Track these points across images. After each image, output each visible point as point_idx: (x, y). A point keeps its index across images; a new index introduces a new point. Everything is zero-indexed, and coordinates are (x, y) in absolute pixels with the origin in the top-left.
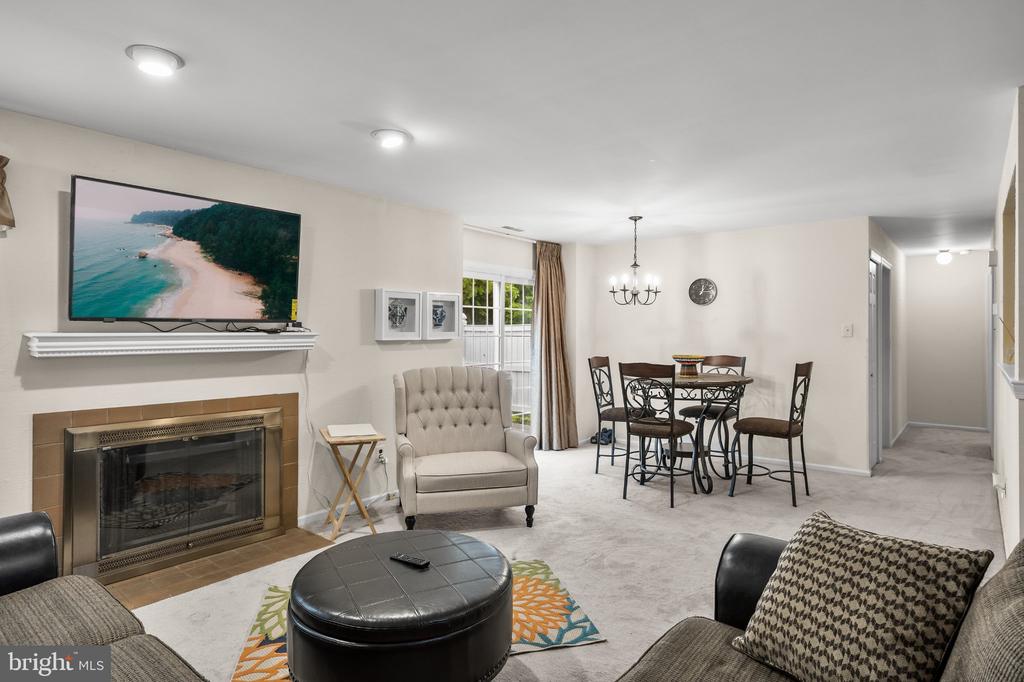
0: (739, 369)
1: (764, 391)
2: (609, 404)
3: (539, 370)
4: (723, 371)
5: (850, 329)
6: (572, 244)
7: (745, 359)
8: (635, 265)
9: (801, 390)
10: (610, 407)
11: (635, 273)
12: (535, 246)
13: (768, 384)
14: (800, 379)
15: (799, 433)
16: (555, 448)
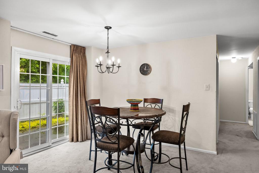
0: (160, 105)
1: (171, 114)
2: (99, 122)
3: (72, 104)
4: (153, 105)
5: (208, 87)
6: (90, 47)
7: (163, 100)
8: (108, 52)
9: (185, 119)
10: (100, 124)
11: (108, 57)
12: (71, 46)
13: (172, 111)
14: (185, 113)
15: (183, 141)
16: (79, 141)
